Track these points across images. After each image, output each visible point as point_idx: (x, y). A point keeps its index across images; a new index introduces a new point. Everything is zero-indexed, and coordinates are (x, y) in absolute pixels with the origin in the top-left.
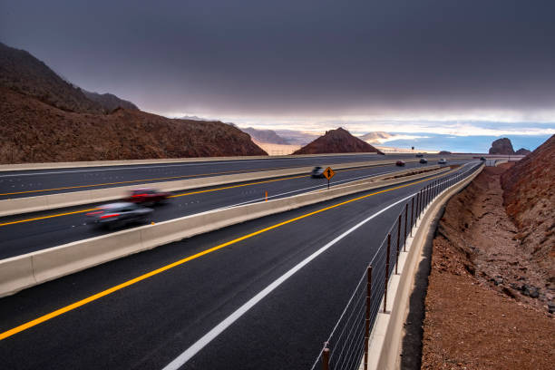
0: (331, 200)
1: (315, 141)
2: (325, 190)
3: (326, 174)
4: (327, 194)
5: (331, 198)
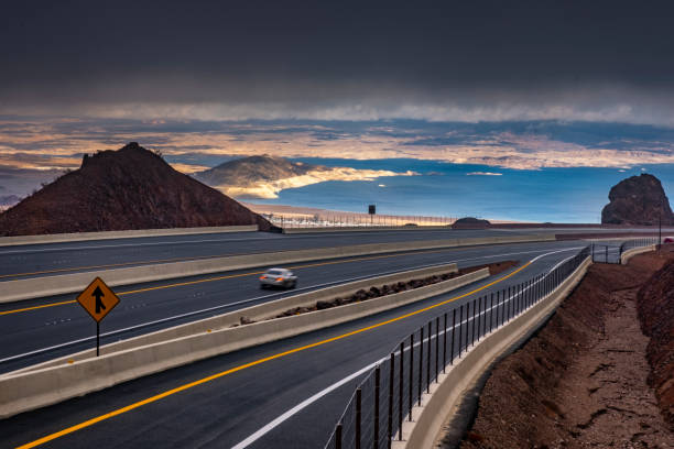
0: (106, 390)
1: (47, 189)
2: (86, 358)
3: (91, 303)
4: (94, 370)
5: (109, 382)
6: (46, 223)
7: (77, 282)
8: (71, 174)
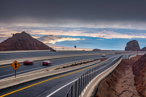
2: (13, 78)
3: (14, 66)
5: (18, 83)
6: (4, 49)
8: (10, 38)
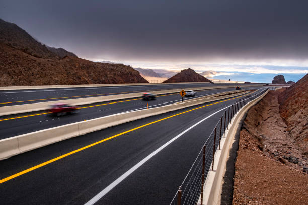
0: (184, 109)
1: (176, 75)
2: (180, 103)
3: (181, 94)
4: (182, 105)
5: (184, 107)
7: (179, 91)
8: (179, 73)
